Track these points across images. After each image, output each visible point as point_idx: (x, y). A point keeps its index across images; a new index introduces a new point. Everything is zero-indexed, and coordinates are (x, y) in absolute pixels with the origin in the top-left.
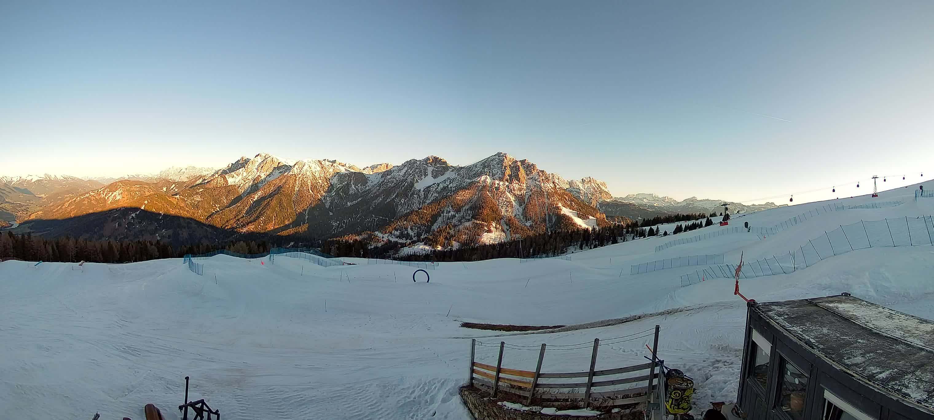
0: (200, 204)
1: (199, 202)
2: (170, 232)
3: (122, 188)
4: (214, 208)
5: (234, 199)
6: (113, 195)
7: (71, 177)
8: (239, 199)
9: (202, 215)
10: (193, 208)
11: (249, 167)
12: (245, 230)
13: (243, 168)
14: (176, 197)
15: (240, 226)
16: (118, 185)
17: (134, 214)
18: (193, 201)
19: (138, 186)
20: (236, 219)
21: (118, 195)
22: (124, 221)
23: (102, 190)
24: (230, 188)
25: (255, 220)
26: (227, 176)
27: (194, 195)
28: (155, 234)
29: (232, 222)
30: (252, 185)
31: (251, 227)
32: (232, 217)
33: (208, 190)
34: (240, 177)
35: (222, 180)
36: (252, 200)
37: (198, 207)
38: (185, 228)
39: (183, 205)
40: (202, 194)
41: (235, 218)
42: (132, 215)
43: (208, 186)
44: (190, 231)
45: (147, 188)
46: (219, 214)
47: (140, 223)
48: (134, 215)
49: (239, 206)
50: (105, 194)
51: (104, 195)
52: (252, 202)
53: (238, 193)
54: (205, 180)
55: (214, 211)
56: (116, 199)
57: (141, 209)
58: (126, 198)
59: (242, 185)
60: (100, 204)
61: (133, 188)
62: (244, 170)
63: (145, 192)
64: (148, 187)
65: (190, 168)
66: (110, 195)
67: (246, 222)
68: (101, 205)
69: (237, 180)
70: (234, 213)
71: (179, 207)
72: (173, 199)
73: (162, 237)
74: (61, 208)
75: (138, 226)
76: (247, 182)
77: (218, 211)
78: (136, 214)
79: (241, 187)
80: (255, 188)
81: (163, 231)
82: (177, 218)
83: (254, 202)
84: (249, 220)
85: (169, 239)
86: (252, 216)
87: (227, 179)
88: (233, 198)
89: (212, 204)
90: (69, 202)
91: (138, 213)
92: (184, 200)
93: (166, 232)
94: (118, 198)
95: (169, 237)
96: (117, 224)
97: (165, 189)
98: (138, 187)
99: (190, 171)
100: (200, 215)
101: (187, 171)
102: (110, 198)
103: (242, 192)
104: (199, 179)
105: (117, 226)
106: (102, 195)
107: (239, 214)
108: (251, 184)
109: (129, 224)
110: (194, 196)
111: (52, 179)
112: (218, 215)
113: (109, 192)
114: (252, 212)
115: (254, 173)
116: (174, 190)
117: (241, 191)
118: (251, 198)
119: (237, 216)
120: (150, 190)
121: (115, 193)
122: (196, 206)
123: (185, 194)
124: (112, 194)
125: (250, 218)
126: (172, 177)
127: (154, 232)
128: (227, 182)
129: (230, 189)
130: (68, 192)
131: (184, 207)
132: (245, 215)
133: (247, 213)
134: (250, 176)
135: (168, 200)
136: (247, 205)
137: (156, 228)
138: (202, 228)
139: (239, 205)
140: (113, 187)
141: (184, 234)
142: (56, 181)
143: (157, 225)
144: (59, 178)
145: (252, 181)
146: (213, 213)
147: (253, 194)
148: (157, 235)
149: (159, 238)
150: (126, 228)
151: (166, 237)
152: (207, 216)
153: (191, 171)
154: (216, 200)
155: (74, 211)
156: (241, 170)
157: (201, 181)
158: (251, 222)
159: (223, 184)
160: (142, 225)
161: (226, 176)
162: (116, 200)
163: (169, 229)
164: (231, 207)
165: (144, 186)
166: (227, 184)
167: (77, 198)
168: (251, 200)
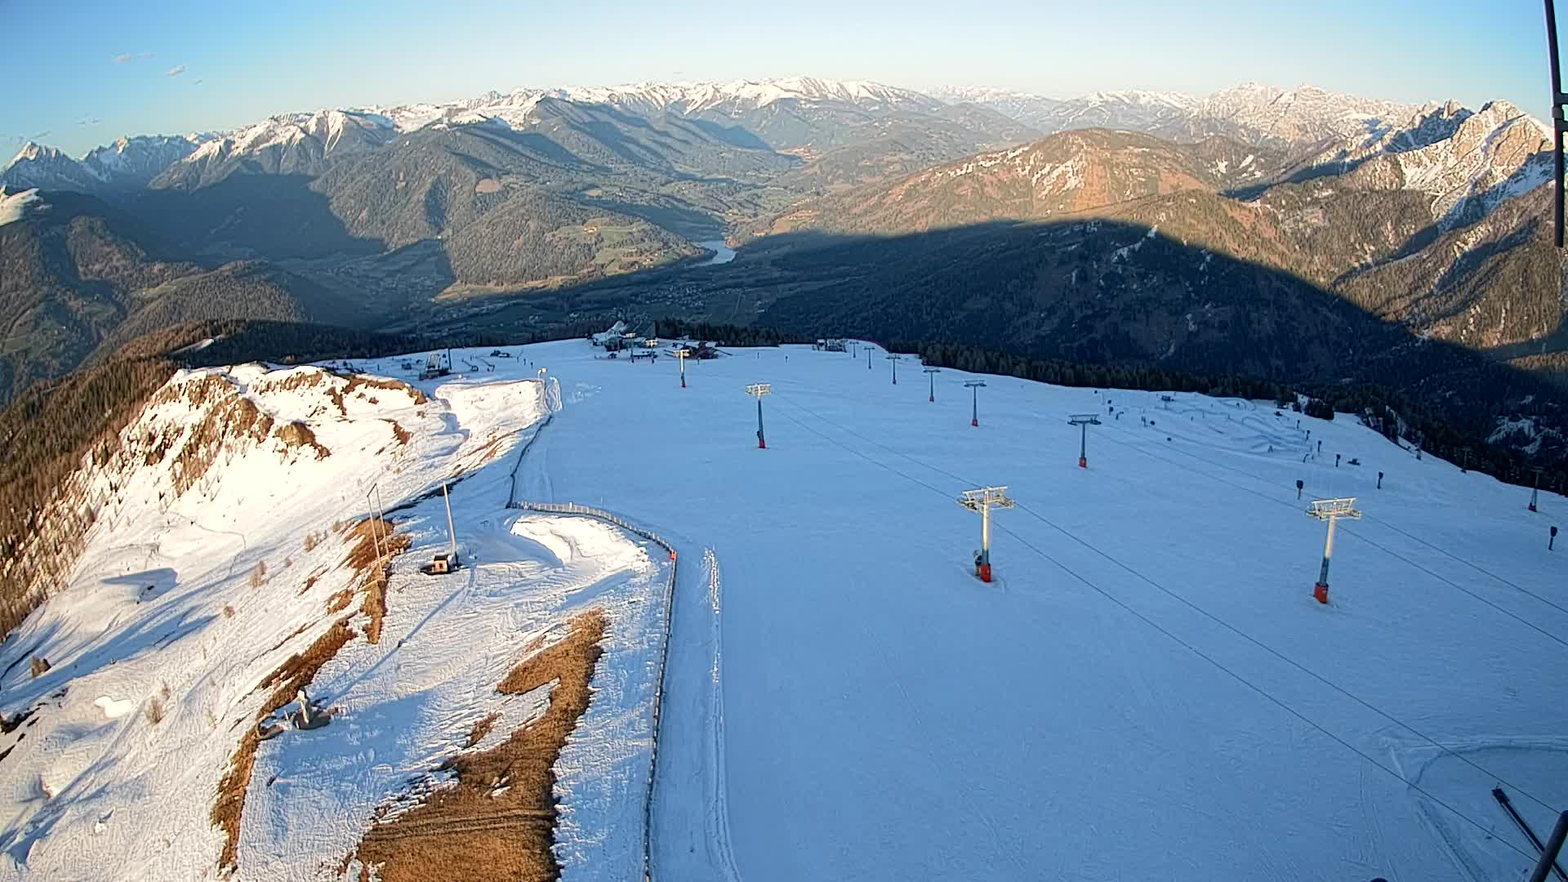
0: (1319, 236)
1: (1316, 231)
2: (1227, 313)
3: (1086, 152)
4: (1359, 253)
5: (1417, 235)
6: (1055, 173)
7: (897, 92)
8: (1428, 236)
9: (1323, 273)
10: (1297, 247)
11: (1463, 139)
12: (1427, 334)
13: (1449, 139)
14: (1251, 205)
15: (1418, 320)
16: (1073, 144)
17: (1126, 249)
18: (1301, 225)
19: (1136, 151)
20: (1413, 297)
21: (1070, 174)
22: (1095, 266)
23: (1017, 153)
24: (1409, 199)
25: (1456, 312)
26: (1401, 158)
27: (1307, 205)
28: (1184, 311)
29: (1399, 305)
30: (1469, 201)
31: (1444, 330)
32: (1402, 289)
33: (1344, 198)
34: (1440, 166)
35: (1388, 169)
36: (1459, 247)
37: (1313, 246)
38: (1268, 305)
39: (1269, 233)
40: (1327, 206)
41: (1410, 293)
42: (1120, 251)
43: (1345, 181)
44: (1280, 316)
45: (1165, 159)
46: (1368, 277)
47: (1142, 277)
48: (1124, 252)
49: (1424, 260)
50: (1028, 168)
51: (1027, 171)
52: (1458, 255)
53: (1427, 217)
54: (1345, 154)
55: (1357, 265)
56: (1068, 185)
57: (1147, 238)
58: (1096, 188)
59: (1441, 194)
60: (1015, 197)
61: (1122, 156)
62: (1450, 148)
63: (1158, 172)
64: (1168, 155)
65: (1308, 93)
66: (1045, 171)
67: (1435, 311)
68: (1017, 201)
69: (1431, 176)
70: (1410, 280)
71: (1257, 239)
72: (1243, 212)
73: (1204, 323)
74: (880, 204)
75: (1135, 286)
76: (1457, 186)
77: (1368, 266)
78: (1132, 251)
79: (1438, 199)
80: (1475, 208)
81: (1207, 307)
82: (1251, 271)
83: (1464, 255)
84: (1442, 308)
85: (1221, 331)
86: (1451, 297)
87: (1403, 168)
88: (1412, 232)
89: (1352, 240)
90: (906, 186)
91: (1137, 246)
92: (1275, 218)
93: (1213, 311)
94: (1072, 183)
95: (1223, 326)
96: (1074, 274)
97: (1222, 166)
98: (1137, 155)
99: (1308, 103)
100: (1318, 270)
101: (1299, 102)
102: (1045, 182)
103: (1440, 216)
104: (1328, 148)
105: (1074, 279)
106: (1019, 169)
107: (1420, 283)
108: (1465, 194)
109: (1111, 277)
110: (1305, 211)
111: (831, 96)
112: (1365, 279)
113: (1043, 161)
114: (1454, 287)
115: (1475, 162)
116: (1252, 174)
117: (1438, 212)
118: (1458, 243)
119: (1416, 289)
120: (1175, 165)
121: (1062, 168)
122: (1308, 244)
123: (1278, 200)
124: (1053, 169)
125: (1447, 301)
126: (1247, 119)
127: (1179, 308)
128: (1401, 175)
129: (1407, 203)
130: (896, 145)
131: (1273, 241)
132: (1435, 291)
133: (1443, 284)
134: (1467, 170)
135: (1226, 215)
136: (1446, 262)
137: (1187, 297)
138: (1315, 311)
139: (1425, 257)
140: (1054, 147)
141: (1265, 323)
142: (844, 106)
143: (1191, 289)
144: (854, 93)
145: (1470, 187)
146: (1355, 268)
147: (1463, 230)
148: (1189, 316)
149: (1192, 327)
150: (1101, 288)
151: (1213, 326)
152: (1335, 278)
153: (1311, 102)
154: (1366, 229)
155: (927, 216)
156: (1441, 144)
157: (1333, 155)
158: (1445, 315)
159: (1391, 184)
160: (1146, 284)
161: (1399, 158)
162: (1065, 189)
163: (1224, 304)
164: (1403, 261)
165: (1157, 151)
166: (1403, 182)
167: (934, 173)
168: (1455, 247)
